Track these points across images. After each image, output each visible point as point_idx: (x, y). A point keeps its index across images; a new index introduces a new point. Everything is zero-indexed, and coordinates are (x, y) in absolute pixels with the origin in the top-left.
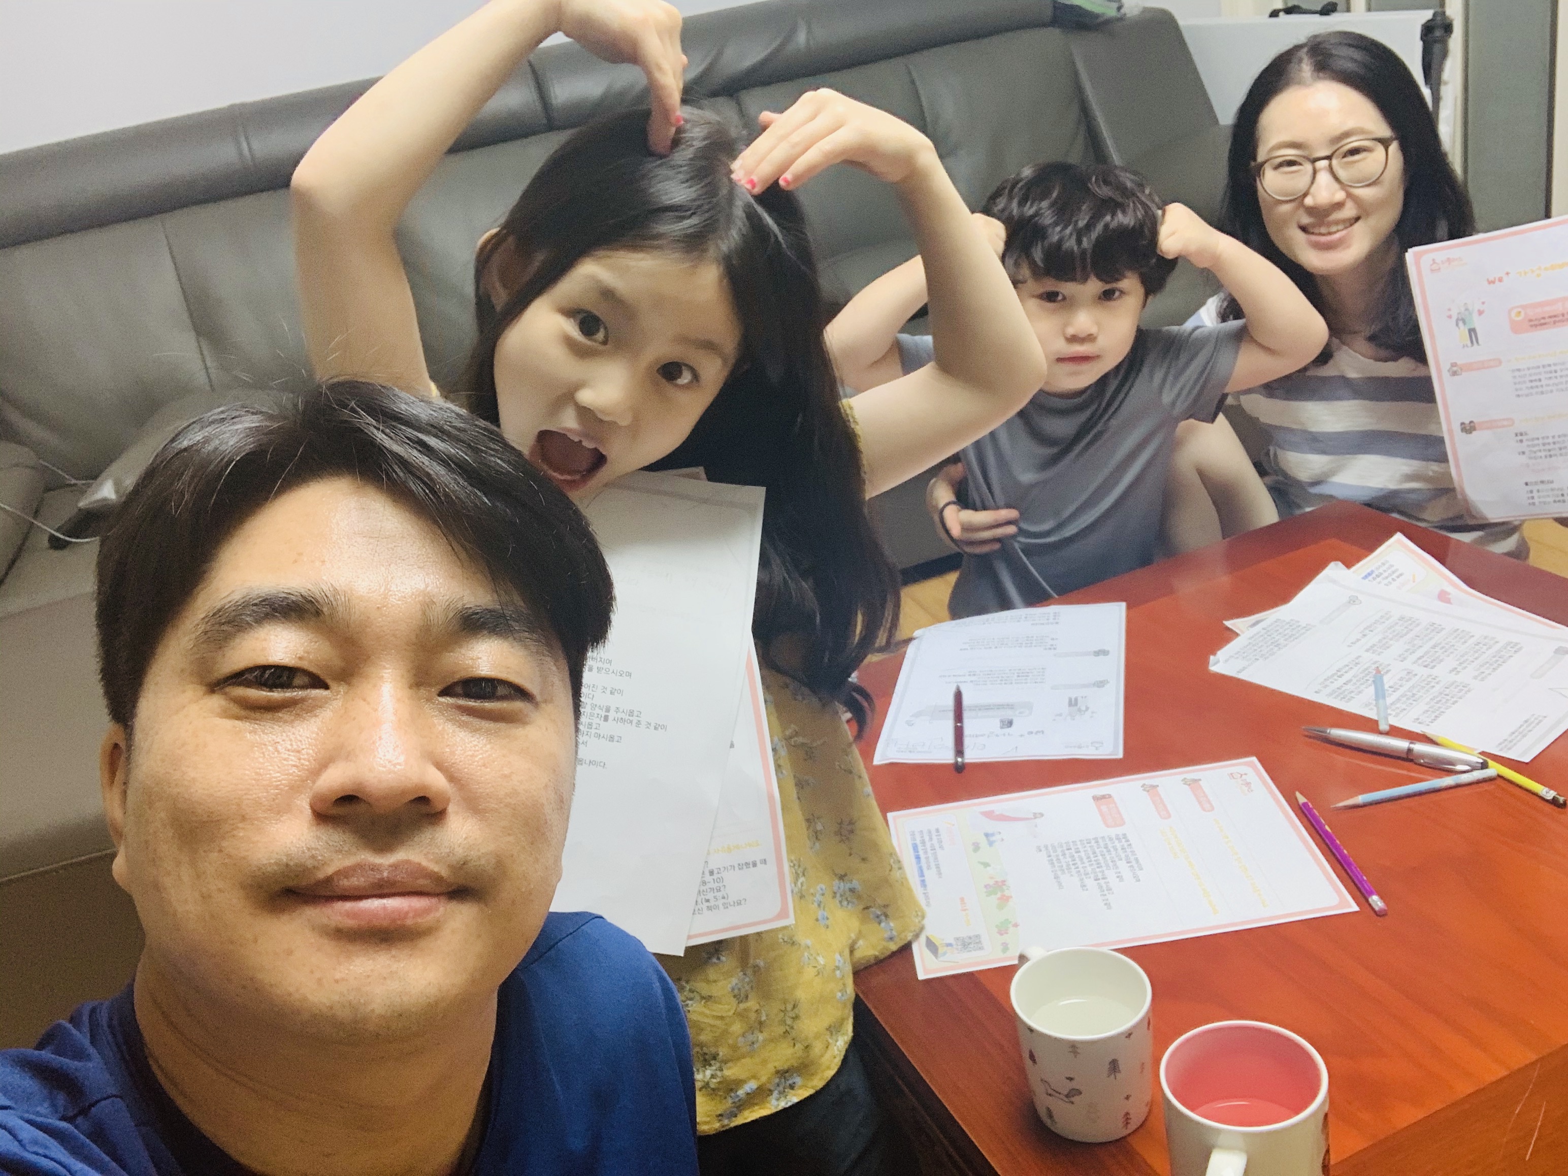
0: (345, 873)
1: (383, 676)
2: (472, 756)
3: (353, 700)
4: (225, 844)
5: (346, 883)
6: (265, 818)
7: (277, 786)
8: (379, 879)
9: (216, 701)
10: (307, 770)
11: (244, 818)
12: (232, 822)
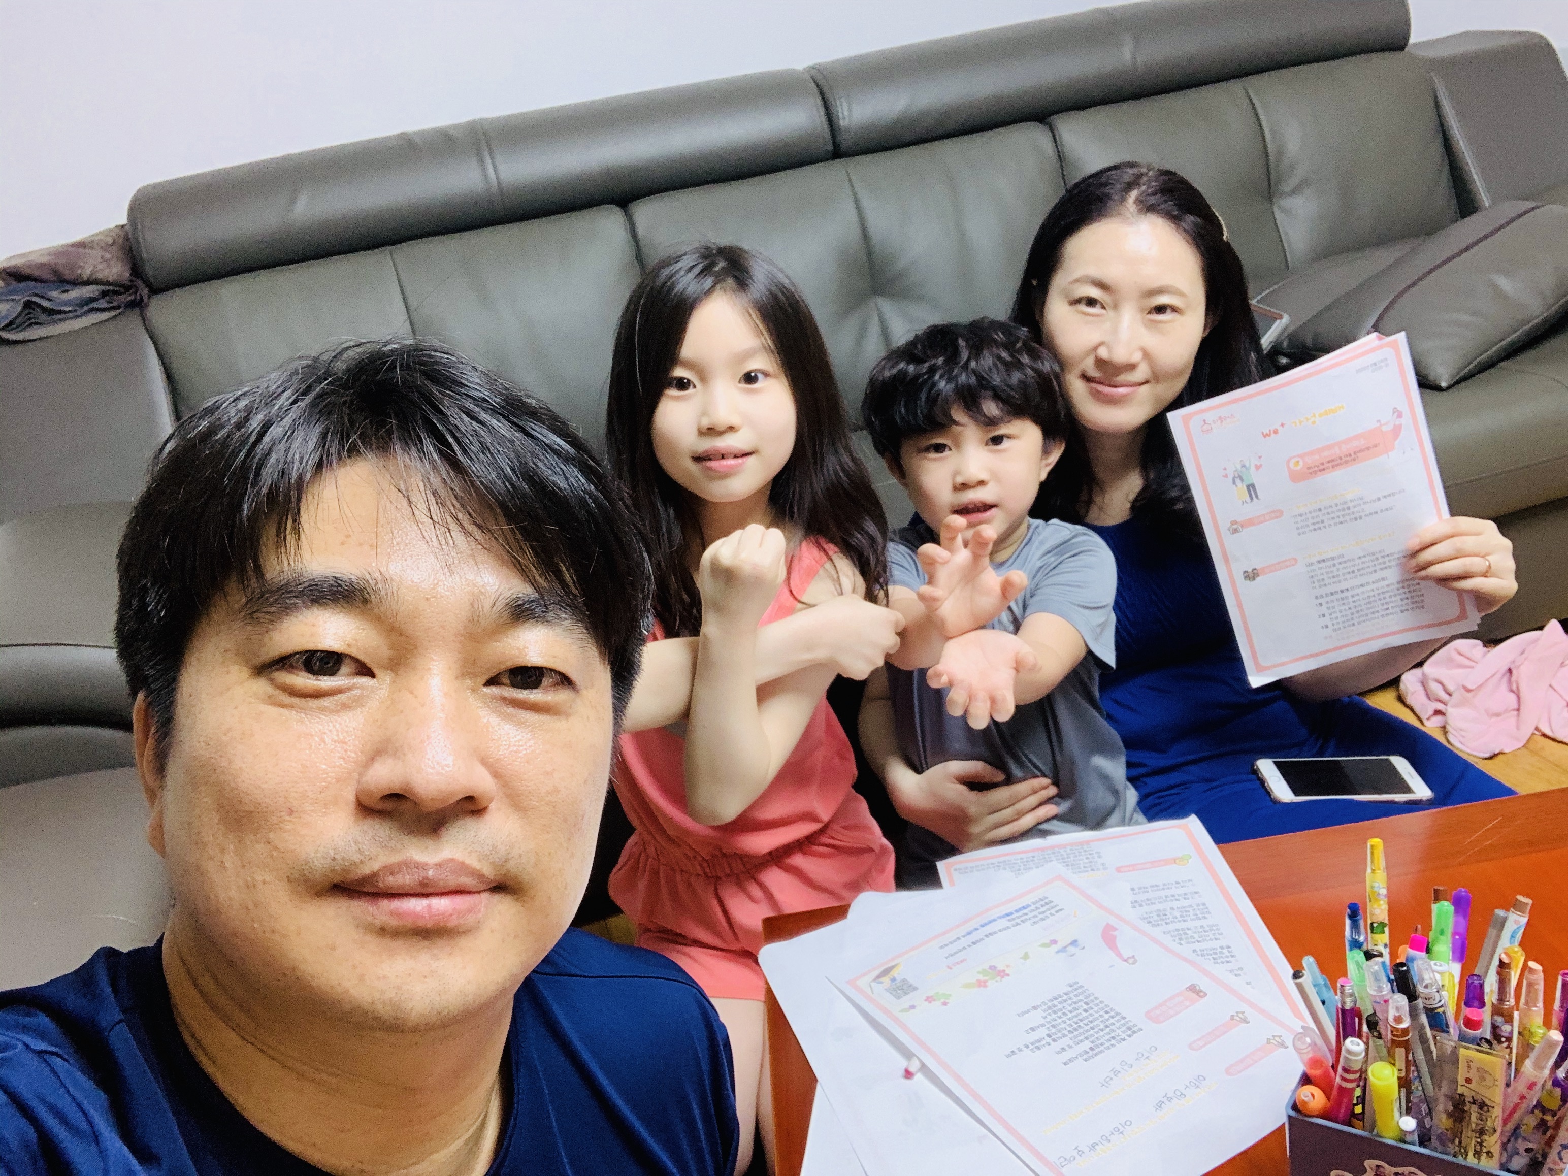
0: (391, 870)
1: (429, 669)
2: (516, 752)
3: (400, 691)
4: (271, 835)
5: (392, 881)
6: (312, 811)
7: (325, 778)
8: (424, 878)
9: (261, 686)
10: (355, 762)
11: (291, 812)
12: (278, 814)
